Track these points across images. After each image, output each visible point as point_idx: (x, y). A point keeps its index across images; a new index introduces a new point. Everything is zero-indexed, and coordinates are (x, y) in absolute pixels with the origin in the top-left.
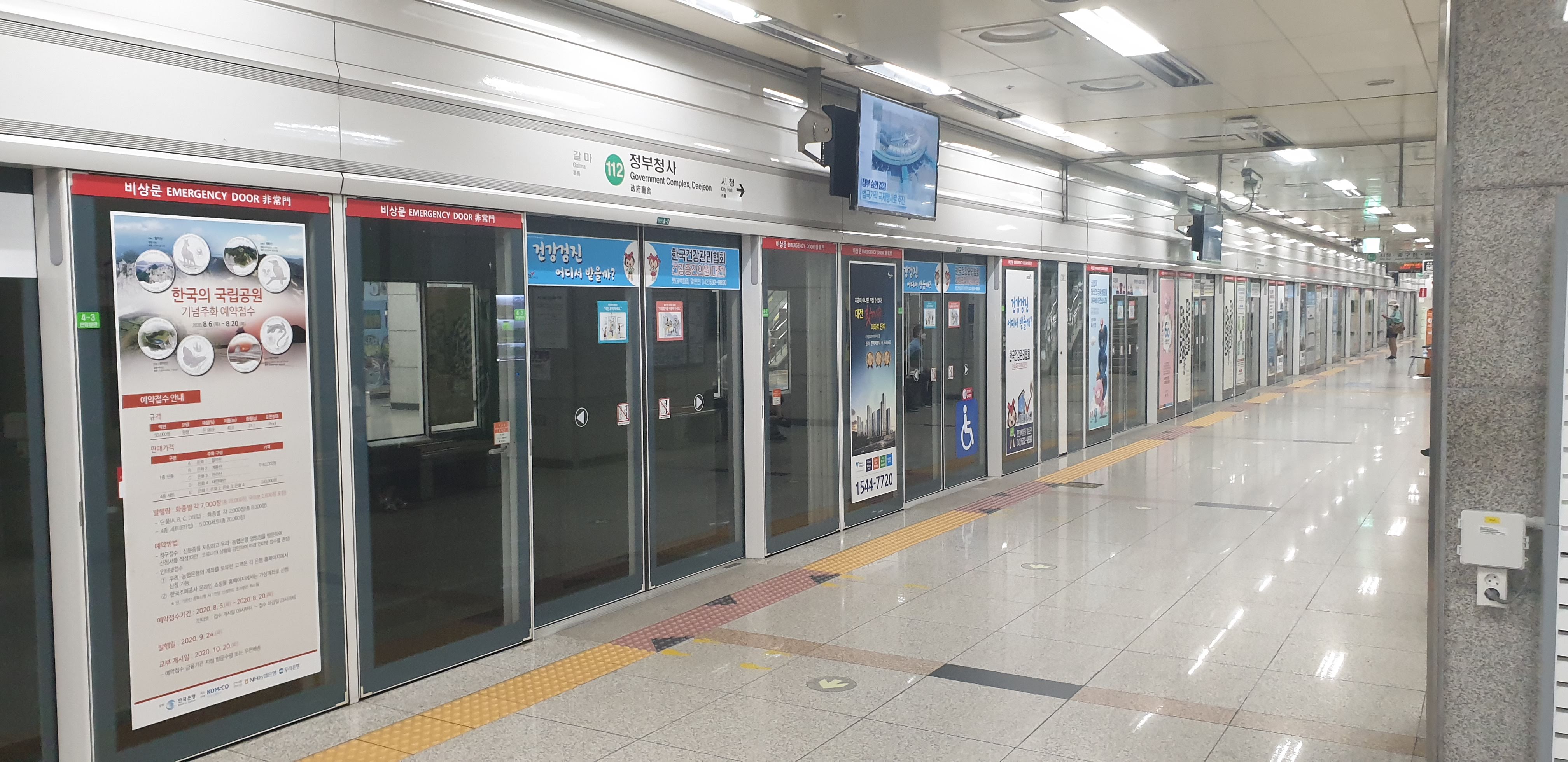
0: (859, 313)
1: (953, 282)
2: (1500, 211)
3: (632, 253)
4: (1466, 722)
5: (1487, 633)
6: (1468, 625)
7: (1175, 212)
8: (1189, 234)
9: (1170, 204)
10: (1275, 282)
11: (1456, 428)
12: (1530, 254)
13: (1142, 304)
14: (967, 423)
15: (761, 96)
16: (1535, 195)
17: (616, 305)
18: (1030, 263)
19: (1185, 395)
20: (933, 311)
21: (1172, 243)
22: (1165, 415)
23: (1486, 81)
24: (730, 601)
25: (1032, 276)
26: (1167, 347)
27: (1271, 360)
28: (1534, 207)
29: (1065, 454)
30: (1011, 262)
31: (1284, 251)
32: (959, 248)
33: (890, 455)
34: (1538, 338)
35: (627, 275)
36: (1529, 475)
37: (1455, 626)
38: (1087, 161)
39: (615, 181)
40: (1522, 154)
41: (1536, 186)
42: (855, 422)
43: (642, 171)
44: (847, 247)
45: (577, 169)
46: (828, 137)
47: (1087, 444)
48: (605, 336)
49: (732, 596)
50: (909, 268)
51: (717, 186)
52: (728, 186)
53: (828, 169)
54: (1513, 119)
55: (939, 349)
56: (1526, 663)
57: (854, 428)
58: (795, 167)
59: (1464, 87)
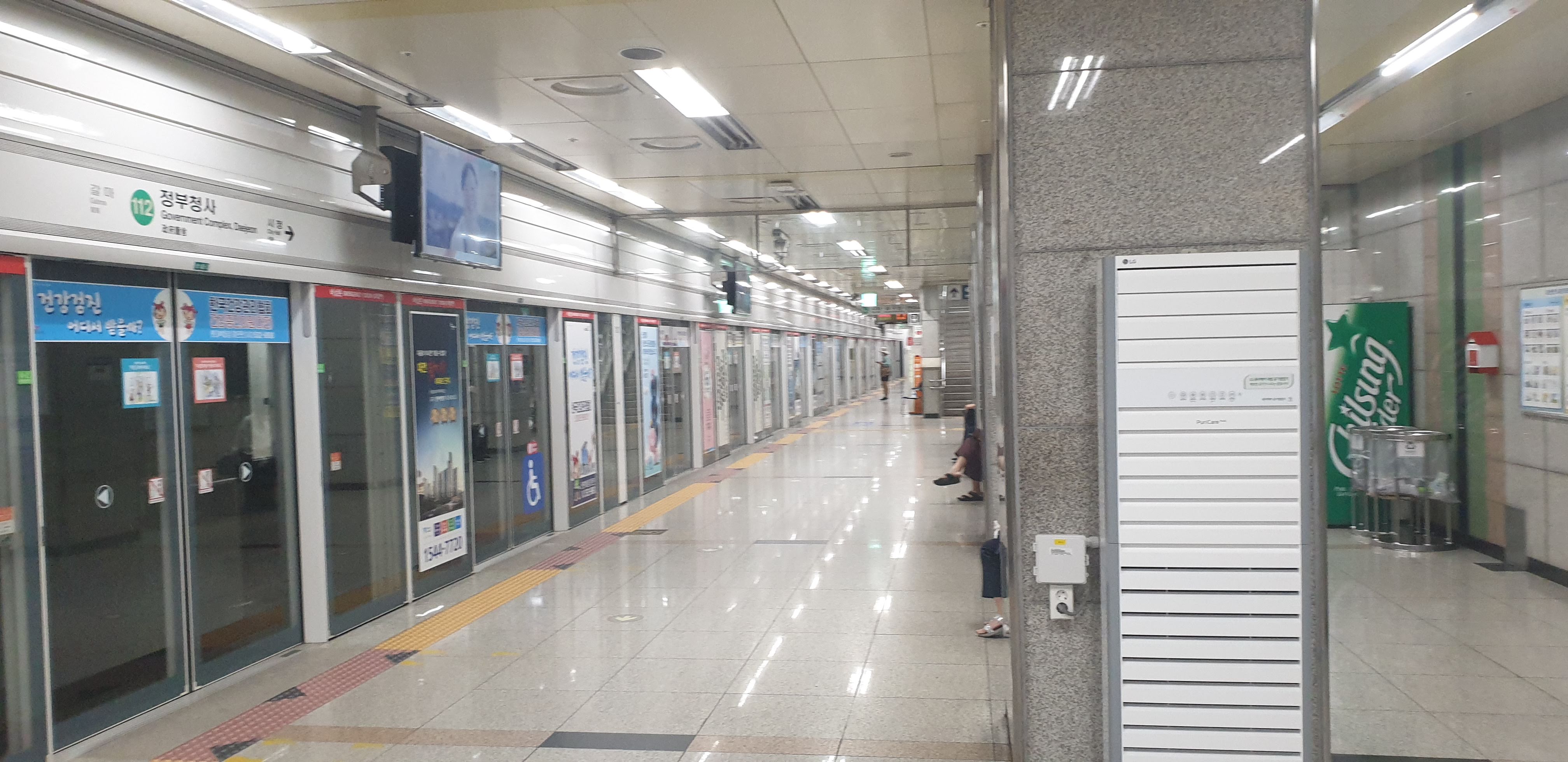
0: (422, 367)
1: (513, 333)
2: (1052, 271)
3: (162, 303)
4: (1045, 725)
5: (1058, 643)
6: (1043, 637)
7: (710, 269)
8: (723, 290)
9: (704, 261)
10: (792, 333)
11: (1026, 462)
12: (1077, 309)
13: (686, 353)
14: (533, 477)
15: (307, 131)
16: (1078, 257)
17: (144, 363)
18: (586, 315)
19: (724, 439)
20: (496, 364)
21: (709, 298)
22: (709, 459)
23: (1037, 157)
24: (297, 694)
25: (590, 329)
26: (708, 395)
27: (791, 404)
28: (1079, 268)
29: (625, 503)
30: (570, 314)
31: (796, 305)
32: (521, 299)
33: (458, 517)
34: (1086, 381)
35: (157, 328)
36: (1085, 500)
37: (1033, 640)
38: (637, 217)
39: (144, 220)
40: (1067, 222)
41: (1079, 250)
42: (420, 485)
43: (176, 209)
44: (408, 296)
45: (96, 206)
46: (388, 180)
47: (645, 491)
48: (132, 399)
49: (299, 688)
50: (471, 319)
51: (262, 227)
52: (275, 229)
53: (388, 213)
54: (1060, 191)
55: (504, 403)
56: (1089, 665)
57: (420, 491)
58: (348, 209)
59: (1021, 162)
